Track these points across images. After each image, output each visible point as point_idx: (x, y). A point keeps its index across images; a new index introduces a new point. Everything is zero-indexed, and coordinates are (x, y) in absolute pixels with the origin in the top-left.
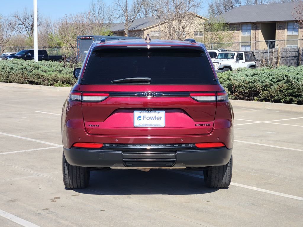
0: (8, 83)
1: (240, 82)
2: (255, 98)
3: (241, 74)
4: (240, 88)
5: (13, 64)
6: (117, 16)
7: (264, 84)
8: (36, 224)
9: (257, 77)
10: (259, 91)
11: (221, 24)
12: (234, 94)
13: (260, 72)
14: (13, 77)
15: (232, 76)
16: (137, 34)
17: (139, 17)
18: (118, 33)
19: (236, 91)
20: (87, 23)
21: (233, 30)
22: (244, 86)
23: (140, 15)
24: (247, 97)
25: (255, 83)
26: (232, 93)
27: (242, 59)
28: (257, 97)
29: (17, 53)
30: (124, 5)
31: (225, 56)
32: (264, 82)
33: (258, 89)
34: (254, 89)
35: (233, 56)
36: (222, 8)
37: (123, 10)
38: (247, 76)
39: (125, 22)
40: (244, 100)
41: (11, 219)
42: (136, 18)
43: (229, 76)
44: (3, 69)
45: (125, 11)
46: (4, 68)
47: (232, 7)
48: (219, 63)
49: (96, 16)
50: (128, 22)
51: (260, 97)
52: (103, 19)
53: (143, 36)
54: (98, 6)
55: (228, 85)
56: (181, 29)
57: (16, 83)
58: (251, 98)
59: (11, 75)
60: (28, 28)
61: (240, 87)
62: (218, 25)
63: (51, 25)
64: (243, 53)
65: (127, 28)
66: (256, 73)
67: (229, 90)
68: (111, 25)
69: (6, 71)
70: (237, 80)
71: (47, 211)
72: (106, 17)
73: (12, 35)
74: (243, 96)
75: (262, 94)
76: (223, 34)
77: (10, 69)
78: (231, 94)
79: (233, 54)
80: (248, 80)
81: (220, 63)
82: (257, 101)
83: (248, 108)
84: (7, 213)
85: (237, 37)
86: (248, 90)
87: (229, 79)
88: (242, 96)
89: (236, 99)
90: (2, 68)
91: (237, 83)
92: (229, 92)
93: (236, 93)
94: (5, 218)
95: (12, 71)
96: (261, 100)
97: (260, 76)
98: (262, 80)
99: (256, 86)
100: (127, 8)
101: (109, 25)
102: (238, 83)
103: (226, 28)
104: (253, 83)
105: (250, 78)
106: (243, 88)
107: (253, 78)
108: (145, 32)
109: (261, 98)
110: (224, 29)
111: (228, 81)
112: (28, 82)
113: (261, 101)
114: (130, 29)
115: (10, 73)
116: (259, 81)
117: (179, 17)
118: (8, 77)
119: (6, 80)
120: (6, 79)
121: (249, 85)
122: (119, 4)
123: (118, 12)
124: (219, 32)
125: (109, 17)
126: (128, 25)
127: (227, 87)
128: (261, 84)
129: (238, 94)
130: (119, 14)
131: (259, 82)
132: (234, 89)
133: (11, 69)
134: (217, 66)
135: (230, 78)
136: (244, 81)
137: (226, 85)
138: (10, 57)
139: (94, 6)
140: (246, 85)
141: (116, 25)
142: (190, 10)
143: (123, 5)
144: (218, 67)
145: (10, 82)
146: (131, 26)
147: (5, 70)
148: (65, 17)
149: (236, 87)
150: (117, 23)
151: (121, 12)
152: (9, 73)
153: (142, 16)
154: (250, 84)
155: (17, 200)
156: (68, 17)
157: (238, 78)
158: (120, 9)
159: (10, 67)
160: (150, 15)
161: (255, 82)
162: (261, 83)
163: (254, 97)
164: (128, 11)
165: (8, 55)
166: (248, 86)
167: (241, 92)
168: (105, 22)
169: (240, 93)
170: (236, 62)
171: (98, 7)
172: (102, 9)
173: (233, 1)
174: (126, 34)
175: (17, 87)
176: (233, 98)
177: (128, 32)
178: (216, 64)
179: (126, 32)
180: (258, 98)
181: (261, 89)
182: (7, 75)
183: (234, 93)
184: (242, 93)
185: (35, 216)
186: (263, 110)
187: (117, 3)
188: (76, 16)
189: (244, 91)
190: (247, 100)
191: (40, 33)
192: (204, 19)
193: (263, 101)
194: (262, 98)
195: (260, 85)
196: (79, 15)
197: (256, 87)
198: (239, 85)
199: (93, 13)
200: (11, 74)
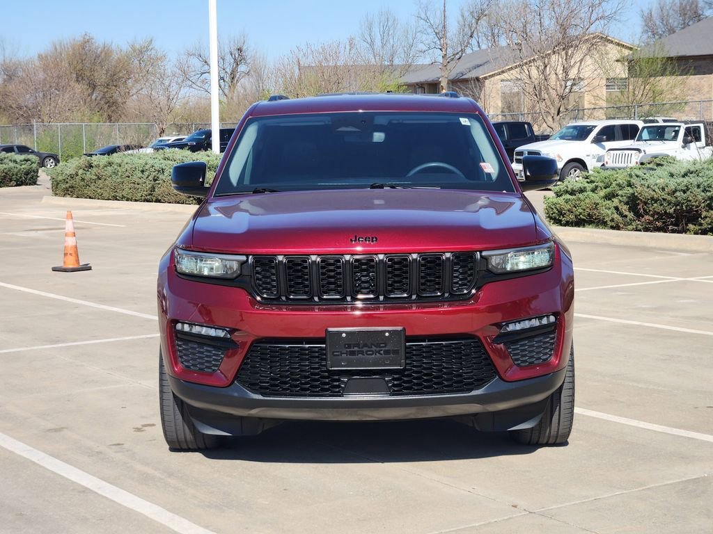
0: (154, 203)
1: (654, 191)
2: (691, 226)
3: (659, 171)
4: (655, 205)
5: (163, 161)
6: (425, 48)
7: (708, 194)
8: (83, 470)
9: (693, 179)
10: (697, 211)
11: (657, 58)
12: (643, 220)
13: (701, 167)
14: (162, 189)
15: (637, 176)
16: (460, 88)
17: (476, 48)
18: (426, 87)
19: (646, 213)
20: (346, 66)
21: (685, 72)
22: (664, 199)
23: (478, 42)
24: (672, 224)
25: (688, 193)
26: (638, 215)
27: (698, 139)
28: (695, 225)
29: (186, 137)
30: (437, 22)
31: (659, 134)
32: (711, 189)
33: (697, 207)
34: (686, 206)
35: (675, 134)
36: (675, 21)
37: (436, 33)
38: (672, 175)
39: (440, 59)
40: (666, 232)
41: (38, 462)
42: (468, 51)
43: (631, 176)
44: (143, 171)
45: (441, 33)
46: (145, 169)
47: (697, 17)
48: (642, 150)
49: (375, 48)
50: (448, 61)
51: (701, 224)
52: (392, 56)
53: (483, 92)
54: (381, 24)
55: (629, 197)
56: (561, 72)
57: (170, 203)
58: (680, 228)
59: (160, 186)
60: (224, 81)
61: (656, 202)
62: (650, 61)
63: (266, 72)
64: (702, 126)
65: (446, 74)
66: (692, 170)
67: (630, 209)
68: (412, 68)
69: (149, 176)
70: (648, 187)
71: (117, 448)
72: (400, 50)
73: (179, 96)
74: (664, 223)
75: (706, 217)
76: (664, 82)
77: (157, 172)
78: (635, 218)
79: (677, 128)
80: (672, 186)
81: (644, 151)
82: (696, 233)
83: (667, 250)
84: (35, 450)
85: (706, 89)
86: (673, 209)
87: (630, 185)
88: (659, 224)
89: (646, 230)
90: (141, 169)
91: (648, 194)
92: (632, 214)
93: (647, 217)
94: (28, 459)
95: (161, 177)
96: (704, 232)
97: (700, 175)
98: (706, 185)
99: (691, 198)
100: (444, 27)
101: (407, 68)
102: (651, 192)
103: (669, 69)
104: (684, 192)
105: (678, 181)
106: (661, 205)
107: (686, 180)
108: (487, 82)
109: (703, 227)
110: (665, 69)
111: (629, 188)
112: (195, 199)
113: (704, 234)
114: (453, 75)
115: (157, 182)
116: (698, 186)
117: (566, 44)
118: (153, 189)
119: (148, 197)
120: (150, 194)
121: (676, 198)
122: (427, 20)
123: (424, 37)
124: (652, 79)
125: (405, 49)
126: (448, 67)
127: (627, 203)
128: (703, 194)
129: (652, 219)
130: (427, 42)
131: (699, 190)
132: (643, 206)
133: (159, 171)
134: (636, 157)
135: (634, 181)
136: (663, 189)
137: (625, 199)
138: (170, 146)
139: (371, 24)
140: (669, 198)
141: (423, 67)
142: (592, 29)
143: (436, 20)
144: (638, 161)
145: (158, 201)
146: (456, 70)
147: (147, 173)
148: (296, 51)
149: (646, 203)
150: (425, 63)
151: (432, 37)
152: (155, 180)
153: (484, 47)
154: (678, 194)
155: (67, 428)
156: (302, 53)
157: (651, 181)
158: (430, 30)
159: (157, 166)
160: (503, 42)
161: (688, 189)
162: (703, 191)
163: (687, 225)
164: (448, 35)
165: (170, 142)
166: (673, 200)
167: (658, 213)
168: (397, 61)
169: (656, 216)
170: (683, 147)
171: (380, 28)
172: (391, 32)
173: (701, 4)
174: (443, 89)
175: (171, 212)
176: (640, 227)
177: (448, 83)
178: (633, 152)
179: (444, 83)
180: (697, 228)
181: (703, 205)
182: (150, 186)
183: (643, 217)
184: (661, 216)
185: (89, 456)
186: (706, 254)
187: (423, 16)
188: (321, 50)
189: (666, 212)
190: (673, 231)
191: (242, 92)
192: (631, 49)
193: (707, 234)
194: (705, 226)
195: (701, 196)
196: (326, 47)
197: (690, 201)
198: (652, 199)
199: (369, 41)
200: (159, 184)
